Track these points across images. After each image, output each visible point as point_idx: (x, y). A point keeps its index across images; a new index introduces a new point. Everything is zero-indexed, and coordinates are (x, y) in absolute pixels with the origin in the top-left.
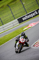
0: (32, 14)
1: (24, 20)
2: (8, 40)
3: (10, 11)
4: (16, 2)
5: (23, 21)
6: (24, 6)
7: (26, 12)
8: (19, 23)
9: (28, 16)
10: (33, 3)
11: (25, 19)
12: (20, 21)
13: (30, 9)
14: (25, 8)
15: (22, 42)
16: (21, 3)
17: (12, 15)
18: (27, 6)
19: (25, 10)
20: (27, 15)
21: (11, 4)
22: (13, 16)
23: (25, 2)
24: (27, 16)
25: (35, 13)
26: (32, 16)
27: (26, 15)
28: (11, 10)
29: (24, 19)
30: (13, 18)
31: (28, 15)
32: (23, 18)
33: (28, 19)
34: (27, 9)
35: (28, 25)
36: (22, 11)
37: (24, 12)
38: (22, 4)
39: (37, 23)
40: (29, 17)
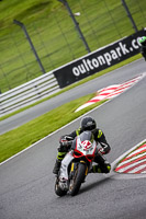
0: (106, 55)
1: (77, 74)
2: (19, 149)
3: (28, 43)
4: (47, 8)
5: (75, 79)
6: (77, 24)
7: (84, 48)
8: (61, 87)
9: (94, 60)
10: (113, 15)
11: (84, 71)
12: (65, 77)
13: (100, 36)
14: (82, 30)
15: (85, 153)
16: (67, 12)
17: (33, 58)
18: (89, 23)
19: (83, 39)
20: (90, 58)
21: (30, 17)
22: (38, 60)
23: (83, 11)
24: (89, 62)
25: (118, 49)
26: (109, 61)
27: (86, 59)
28: (29, 38)
29: (76, 71)
30: (38, 67)
31: (95, 56)
32: (75, 69)
33: (92, 72)
34: (90, 36)
35: (95, 95)
36: (70, 41)
37: (79, 47)
38: (73, 16)
39: (126, 86)
40: (97, 66)
